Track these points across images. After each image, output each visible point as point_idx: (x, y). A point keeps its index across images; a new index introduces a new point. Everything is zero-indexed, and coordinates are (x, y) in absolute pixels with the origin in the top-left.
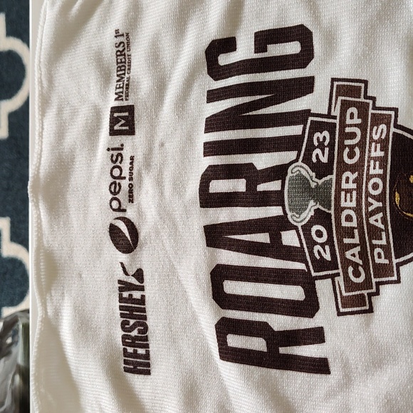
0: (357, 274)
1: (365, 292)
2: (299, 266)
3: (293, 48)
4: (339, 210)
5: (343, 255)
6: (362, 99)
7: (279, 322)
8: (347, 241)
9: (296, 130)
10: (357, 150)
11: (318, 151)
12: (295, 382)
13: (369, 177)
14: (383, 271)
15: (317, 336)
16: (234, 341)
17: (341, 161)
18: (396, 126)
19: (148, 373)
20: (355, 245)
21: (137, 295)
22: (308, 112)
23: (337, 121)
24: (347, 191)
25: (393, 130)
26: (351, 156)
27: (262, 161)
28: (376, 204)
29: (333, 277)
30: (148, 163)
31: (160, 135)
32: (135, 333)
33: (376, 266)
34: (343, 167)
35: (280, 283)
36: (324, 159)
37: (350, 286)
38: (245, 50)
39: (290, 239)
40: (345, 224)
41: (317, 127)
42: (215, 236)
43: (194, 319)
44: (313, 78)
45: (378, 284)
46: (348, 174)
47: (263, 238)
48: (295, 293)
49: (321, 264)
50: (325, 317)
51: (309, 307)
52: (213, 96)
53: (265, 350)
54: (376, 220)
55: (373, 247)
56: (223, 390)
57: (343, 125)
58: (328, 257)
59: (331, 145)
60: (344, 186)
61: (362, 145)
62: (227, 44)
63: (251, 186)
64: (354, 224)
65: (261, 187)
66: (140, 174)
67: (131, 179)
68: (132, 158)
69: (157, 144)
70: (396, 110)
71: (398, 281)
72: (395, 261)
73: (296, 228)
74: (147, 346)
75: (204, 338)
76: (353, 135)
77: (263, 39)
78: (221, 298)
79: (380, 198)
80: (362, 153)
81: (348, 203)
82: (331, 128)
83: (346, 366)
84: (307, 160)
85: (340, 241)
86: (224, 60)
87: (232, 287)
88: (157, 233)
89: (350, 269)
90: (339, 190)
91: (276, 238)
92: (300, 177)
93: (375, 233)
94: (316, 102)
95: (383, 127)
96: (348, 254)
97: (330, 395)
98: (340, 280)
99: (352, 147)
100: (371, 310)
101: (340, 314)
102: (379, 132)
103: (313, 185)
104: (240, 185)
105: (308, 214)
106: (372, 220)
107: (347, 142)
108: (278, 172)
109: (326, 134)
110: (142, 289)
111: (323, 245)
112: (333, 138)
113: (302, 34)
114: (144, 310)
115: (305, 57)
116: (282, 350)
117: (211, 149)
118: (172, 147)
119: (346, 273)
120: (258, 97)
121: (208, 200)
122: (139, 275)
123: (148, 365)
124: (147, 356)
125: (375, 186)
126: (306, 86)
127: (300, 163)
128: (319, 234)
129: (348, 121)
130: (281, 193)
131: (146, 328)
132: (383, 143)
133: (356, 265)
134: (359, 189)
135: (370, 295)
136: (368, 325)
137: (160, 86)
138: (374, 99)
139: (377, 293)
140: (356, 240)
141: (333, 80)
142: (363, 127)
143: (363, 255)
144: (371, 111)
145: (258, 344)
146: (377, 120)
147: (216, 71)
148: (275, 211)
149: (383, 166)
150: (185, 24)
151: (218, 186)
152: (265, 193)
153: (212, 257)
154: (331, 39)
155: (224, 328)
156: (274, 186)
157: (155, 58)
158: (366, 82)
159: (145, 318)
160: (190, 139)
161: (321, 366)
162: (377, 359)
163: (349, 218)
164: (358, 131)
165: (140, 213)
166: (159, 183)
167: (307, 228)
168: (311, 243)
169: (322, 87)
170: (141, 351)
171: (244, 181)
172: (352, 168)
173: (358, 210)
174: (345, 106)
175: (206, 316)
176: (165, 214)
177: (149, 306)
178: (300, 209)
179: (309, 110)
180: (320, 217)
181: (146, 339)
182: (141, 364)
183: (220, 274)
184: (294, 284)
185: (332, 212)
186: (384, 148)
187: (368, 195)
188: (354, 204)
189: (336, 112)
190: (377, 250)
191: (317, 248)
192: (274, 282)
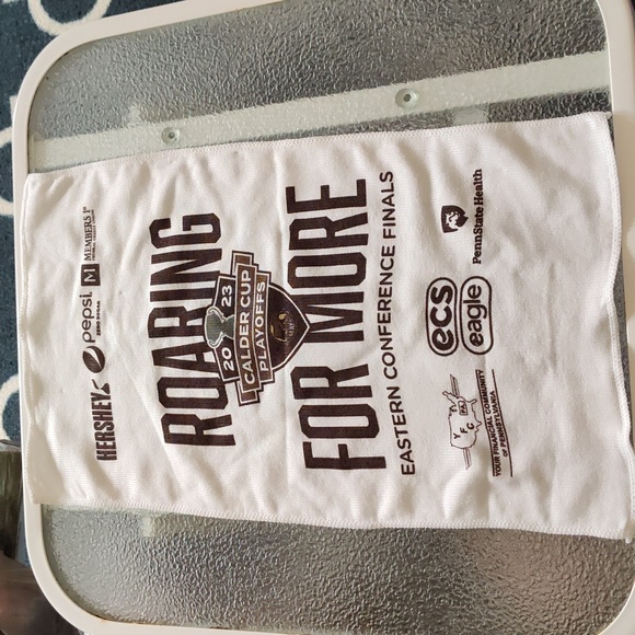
0: (250, 379)
1: (255, 390)
2: (215, 375)
3: (207, 229)
4: (238, 337)
5: (241, 366)
6: (251, 265)
7: (203, 414)
8: (243, 357)
9: (211, 284)
10: (249, 298)
11: (225, 299)
12: (213, 453)
13: (256, 316)
14: (265, 375)
15: (227, 421)
16: (174, 429)
17: (239, 306)
18: (271, 284)
19: (115, 458)
20: (248, 360)
21: (105, 403)
22: (218, 273)
23: (236, 279)
24: (243, 325)
25: (268, 286)
26: (245, 302)
27: (190, 305)
28: (261, 333)
29: (235, 381)
30: (110, 306)
31: (119, 286)
32: (104, 430)
33: (262, 373)
34: (241, 309)
35: (203, 387)
36: (229, 304)
37: (246, 387)
38: (176, 229)
39: (209, 357)
40: (242, 346)
41: (224, 283)
42: (160, 357)
43: (147, 416)
44: (221, 250)
45: (263, 384)
46: (243, 314)
47: (192, 358)
48: (213, 393)
49: (228, 373)
50: (232, 408)
51: (221, 402)
52: (156, 259)
53: (194, 433)
54: (260, 344)
55: (259, 361)
56: (168, 464)
57: (240, 282)
58: (232, 368)
59: (233, 295)
60: (241, 322)
61: (251, 295)
62: (164, 223)
63: (183, 322)
64: (247, 346)
65: (190, 323)
66: (104, 314)
67: (98, 318)
68: (99, 303)
69: (117, 293)
70: (270, 273)
71: (274, 382)
72: (272, 369)
73: (212, 350)
74: (114, 439)
75: (154, 429)
76: (246, 289)
77: (189, 221)
78: (165, 401)
79: (262, 329)
80: (252, 300)
81: (244, 332)
82: (232, 284)
83: (244, 439)
84: (218, 304)
85: (239, 358)
86: (163, 234)
87: (172, 393)
88: (119, 357)
89: (246, 376)
90: (238, 324)
91: (200, 357)
92: (214, 315)
93: (260, 351)
94: (222, 266)
95: (263, 283)
96: (244, 366)
97: (234, 460)
98: (240, 383)
99: (245, 296)
100: (259, 401)
101: (240, 405)
102: (261, 287)
103: (222, 321)
104: (175, 322)
105: (220, 341)
106: (258, 344)
107: (243, 293)
108: (201, 313)
109: (229, 287)
110: (109, 398)
111: (229, 361)
112: (234, 291)
113: (212, 219)
114: (110, 413)
115: (215, 236)
116: (205, 432)
117: (156, 296)
118: (128, 295)
119: (243, 378)
120: (186, 262)
121: (154, 332)
122: (106, 388)
123: (115, 453)
124: (114, 446)
125: (259, 322)
126: (216, 255)
127: (214, 306)
128: (227, 354)
129: (243, 280)
130: (203, 326)
131: (113, 426)
132: (264, 294)
133: (249, 373)
134: (250, 323)
135: (258, 391)
136: (257, 411)
137: (118, 251)
138: (257, 265)
139: (262, 390)
140: (249, 357)
141: (233, 252)
142: (251, 283)
143: (253, 366)
144: (256, 273)
145: (190, 430)
146: (260, 279)
147: (157, 242)
148: (199, 339)
149: (263, 309)
150: (135, 206)
151: (161, 323)
152: (192, 327)
153: (158, 373)
154: (231, 225)
155: (168, 420)
156: (197, 322)
157: (113, 230)
158: (252, 254)
159: (112, 419)
160: (140, 289)
161: (229, 441)
162: (263, 433)
163: (244, 343)
164: (249, 286)
165: (106, 343)
166: (119, 320)
167: (219, 350)
168: (222, 360)
169: (226, 256)
170: (109, 443)
171: (178, 319)
172: (246, 310)
173: (249, 337)
174: (241, 269)
175: (155, 413)
176: (123, 342)
177: (113, 410)
178: (215, 338)
179: (218, 272)
180: (228, 343)
181: (113, 434)
182: (109, 453)
183: (163, 384)
184: (213, 387)
185: (234, 339)
186: (264, 298)
187: (255, 327)
188: (247, 333)
189: (235, 273)
190: (262, 362)
191: (226, 362)
192: (200, 387)
